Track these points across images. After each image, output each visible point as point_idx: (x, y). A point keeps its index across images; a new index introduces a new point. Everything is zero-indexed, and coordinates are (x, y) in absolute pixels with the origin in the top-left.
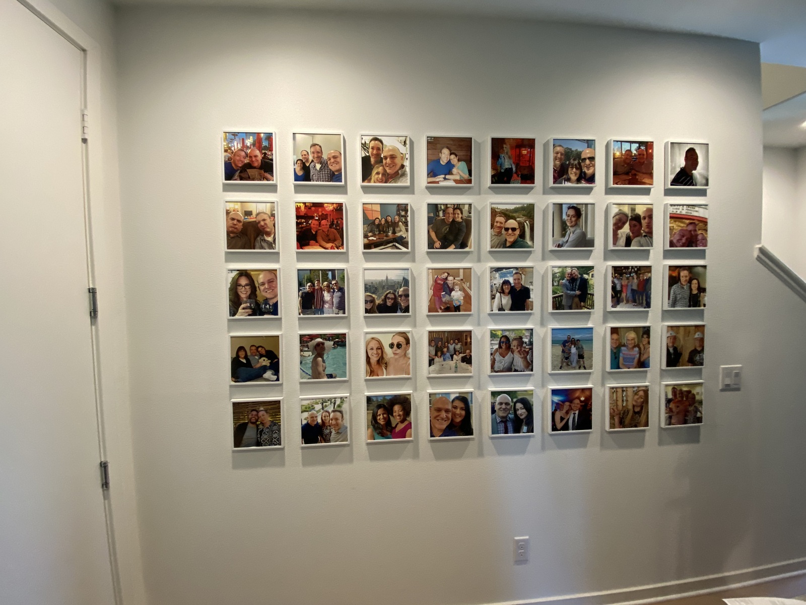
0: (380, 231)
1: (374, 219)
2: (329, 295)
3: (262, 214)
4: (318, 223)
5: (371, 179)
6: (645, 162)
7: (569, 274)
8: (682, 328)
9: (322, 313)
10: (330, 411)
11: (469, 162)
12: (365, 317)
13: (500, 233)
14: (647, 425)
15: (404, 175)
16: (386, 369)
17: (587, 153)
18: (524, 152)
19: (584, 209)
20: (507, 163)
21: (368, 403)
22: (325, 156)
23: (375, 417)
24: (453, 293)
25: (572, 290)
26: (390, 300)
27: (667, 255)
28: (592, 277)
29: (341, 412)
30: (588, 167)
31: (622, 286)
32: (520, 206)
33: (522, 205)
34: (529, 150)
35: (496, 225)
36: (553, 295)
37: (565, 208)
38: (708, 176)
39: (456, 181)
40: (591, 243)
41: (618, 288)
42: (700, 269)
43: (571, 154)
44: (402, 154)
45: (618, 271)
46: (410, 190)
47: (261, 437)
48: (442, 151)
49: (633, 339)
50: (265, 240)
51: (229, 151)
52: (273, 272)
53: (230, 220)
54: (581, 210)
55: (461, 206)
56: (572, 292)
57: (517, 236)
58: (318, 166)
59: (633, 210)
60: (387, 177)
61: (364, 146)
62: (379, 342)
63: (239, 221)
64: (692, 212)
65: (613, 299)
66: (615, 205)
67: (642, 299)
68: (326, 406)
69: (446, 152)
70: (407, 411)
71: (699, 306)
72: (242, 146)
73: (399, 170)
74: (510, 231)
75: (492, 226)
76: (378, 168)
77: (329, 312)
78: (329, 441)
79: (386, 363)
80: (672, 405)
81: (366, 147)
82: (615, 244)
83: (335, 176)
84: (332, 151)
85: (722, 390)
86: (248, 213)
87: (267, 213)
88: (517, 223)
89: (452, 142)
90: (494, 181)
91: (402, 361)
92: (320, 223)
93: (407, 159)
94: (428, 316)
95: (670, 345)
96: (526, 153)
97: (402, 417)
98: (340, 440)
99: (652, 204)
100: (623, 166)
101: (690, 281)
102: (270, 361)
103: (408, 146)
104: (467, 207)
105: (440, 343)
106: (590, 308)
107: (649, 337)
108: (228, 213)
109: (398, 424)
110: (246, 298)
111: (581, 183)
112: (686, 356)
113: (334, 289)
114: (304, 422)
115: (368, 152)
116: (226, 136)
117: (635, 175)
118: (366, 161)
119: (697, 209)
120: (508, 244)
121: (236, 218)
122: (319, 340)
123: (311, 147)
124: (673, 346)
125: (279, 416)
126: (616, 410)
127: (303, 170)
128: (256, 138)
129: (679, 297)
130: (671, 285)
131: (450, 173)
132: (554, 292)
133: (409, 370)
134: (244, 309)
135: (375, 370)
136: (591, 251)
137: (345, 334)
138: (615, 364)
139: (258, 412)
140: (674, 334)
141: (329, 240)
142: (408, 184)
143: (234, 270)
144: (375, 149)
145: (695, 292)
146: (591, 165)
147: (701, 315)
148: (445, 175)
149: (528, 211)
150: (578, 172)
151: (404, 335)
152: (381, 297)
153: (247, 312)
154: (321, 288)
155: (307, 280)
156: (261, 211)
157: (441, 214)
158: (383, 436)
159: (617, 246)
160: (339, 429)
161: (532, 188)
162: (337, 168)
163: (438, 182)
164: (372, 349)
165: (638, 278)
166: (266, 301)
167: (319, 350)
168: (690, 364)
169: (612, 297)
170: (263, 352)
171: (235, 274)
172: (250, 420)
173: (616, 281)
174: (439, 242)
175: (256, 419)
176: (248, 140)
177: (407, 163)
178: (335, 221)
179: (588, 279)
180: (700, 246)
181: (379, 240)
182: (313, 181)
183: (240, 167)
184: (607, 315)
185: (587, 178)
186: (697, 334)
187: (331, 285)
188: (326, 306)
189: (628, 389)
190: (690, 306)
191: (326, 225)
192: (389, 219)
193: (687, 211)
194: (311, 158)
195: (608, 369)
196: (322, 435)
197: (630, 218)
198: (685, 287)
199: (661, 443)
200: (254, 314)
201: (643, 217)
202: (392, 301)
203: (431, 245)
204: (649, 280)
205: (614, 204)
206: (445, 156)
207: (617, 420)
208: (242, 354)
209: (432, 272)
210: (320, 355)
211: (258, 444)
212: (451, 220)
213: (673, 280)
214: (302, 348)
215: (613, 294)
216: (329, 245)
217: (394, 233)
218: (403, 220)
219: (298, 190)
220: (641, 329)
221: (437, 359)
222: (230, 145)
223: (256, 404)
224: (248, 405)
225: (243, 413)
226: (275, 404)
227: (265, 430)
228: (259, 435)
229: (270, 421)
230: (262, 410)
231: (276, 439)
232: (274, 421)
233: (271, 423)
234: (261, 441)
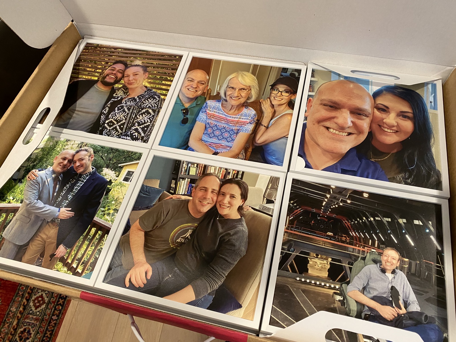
139: (126, 66)
172: (104, 77)
223: (130, 53)
224: (113, 52)
225: (95, 63)
226: (169, 60)
227: (126, 103)
228: (107, 109)
229: (146, 87)
230: (139, 65)
231: (141, 127)
232: (154, 90)
233: (145, 92)
234: (104, 123)
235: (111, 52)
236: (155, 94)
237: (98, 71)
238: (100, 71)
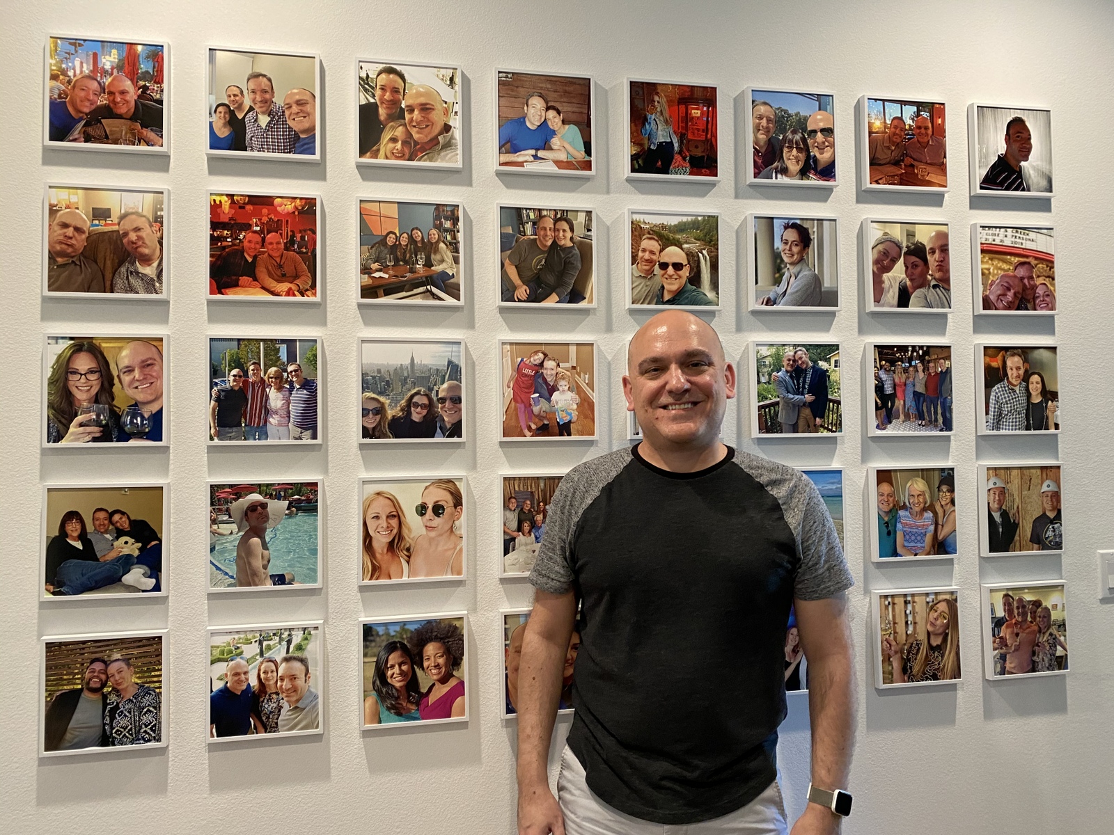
0: (397, 260)
1: (384, 234)
2: (280, 395)
3: (134, 217)
4: (259, 239)
5: (378, 150)
6: (930, 143)
7: (789, 360)
8: (1015, 472)
9: (264, 435)
10: (279, 660)
11: (585, 126)
12: (362, 446)
13: (649, 274)
14: (957, 674)
15: (448, 145)
16: (408, 562)
17: (817, 120)
18: (696, 113)
19: (815, 229)
20: (662, 133)
21: (365, 640)
22: (279, 100)
23: (381, 673)
24: (556, 396)
25: (797, 392)
26: (419, 409)
27: (980, 324)
28: (836, 366)
29: (303, 661)
30: (821, 149)
31: (895, 386)
32: (690, 219)
33: (693, 218)
34: (705, 109)
35: (642, 258)
36: (759, 402)
37: (778, 225)
38: (1051, 172)
39: (558, 163)
40: (830, 298)
41: (888, 390)
42: (1045, 354)
43: (787, 121)
44: (446, 103)
45: (887, 355)
46: (461, 176)
47: (112, 722)
48: (530, 102)
49: (922, 494)
50: (138, 273)
51: (61, 77)
52: (155, 343)
53: (56, 228)
54: (810, 231)
55: (570, 216)
56: (797, 397)
57: (684, 280)
58: (264, 120)
59: (910, 235)
60: (413, 149)
61: (365, 83)
62: (393, 501)
63: (78, 230)
64: (1024, 242)
65: (879, 412)
66: (874, 224)
67: (936, 413)
68: (269, 648)
69: (537, 104)
70: (454, 658)
71: (1047, 428)
72: (91, 68)
73: (440, 134)
74: (670, 270)
75: (634, 259)
76: (394, 128)
77: (280, 432)
78: (275, 728)
79: (408, 550)
80: (1005, 632)
81: (368, 84)
82: (877, 300)
83: (301, 142)
84: (295, 91)
85: (1104, 601)
86: (101, 214)
87: (145, 213)
88: (683, 254)
89: (549, 86)
90: (637, 167)
91: (444, 545)
92: (263, 240)
93: (456, 113)
94: (502, 444)
95: (995, 506)
96: (699, 115)
97: (443, 670)
98: (299, 727)
99: (947, 225)
100: (889, 148)
101: (1026, 378)
102: (140, 545)
103: (458, 87)
104: (582, 217)
105: (528, 502)
106: (834, 429)
107: (952, 490)
108: (53, 211)
109: (434, 685)
110: (89, 401)
111: (808, 178)
112: (1026, 529)
113: (291, 383)
114: (218, 686)
115: (373, 96)
116: (56, 46)
117: (912, 166)
118: (368, 115)
119: (1032, 235)
120: (667, 297)
121: (74, 223)
122: (256, 497)
123: (248, 80)
124: (1000, 508)
125: (158, 673)
126: (894, 643)
127: (228, 127)
128: (124, 55)
129: (1005, 410)
130: (989, 385)
131: (546, 146)
132: (761, 397)
133: (461, 562)
134: (81, 425)
135: (384, 566)
136: (833, 314)
137: (316, 484)
138: (889, 546)
139: (106, 664)
140: (1000, 484)
141: (284, 275)
142: (459, 165)
143: (63, 338)
144: (389, 90)
145: (1036, 399)
146: (827, 144)
147: (1051, 445)
148: (537, 150)
149: (707, 230)
150: (802, 156)
151: (450, 485)
152: (397, 402)
153: (89, 433)
154: (262, 380)
155: (230, 362)
156: (131, 211)
157: (529, 228)
158: (400, 713)
159: (883, 306)
160: (298, 701)
161: (713, 185)
162: (306, 125)
163: (521, 164)
164: (377, 517)
165: (926, 369)
166: (135, 408)
167: (255, 520)
168: (1036, 546)
169: (877, 408)
170: (126, 525)
171: (64, 345)
172: (88, 683)
173: (883, 376)
174: (525, 287)
175: (101, 680)
176: (107, 57)
177: (456, 123)
178: (298, 236)
179: (827, 371)
180: (1042, 309)
181: (394, 280)
182: (252, 150)
183: (87, 114)
184: (870, 445)
185: (819, 169)
186: (1045, 485)
187: (285, 374)
188: (273, 420)
189: (916, 599)
190: (1028, 428)
191: (278, 243)
192: (418, 235)
193: (1013, 239)
194: (247, 102)
195: (875, 557)
196: (258, 716)
197: (905, 249)
198: (1017, 389)
199: (989, 714)
200: (106, 437)
201: (931, 249)
202: (425, 412)
203: (508, 293)
204: (947, 373)
205: (872, 222)
206: (535, 112)
207: (896, 664)
208: (73, 528)
209: (512, 351)
210: (258, 531)
211: (105, 740)
212: (549, 243)
213: (993, 376)
214: (214, 516)
215: (878, 401)
216: (284, 287)
217: (428, 264)
218: (449, 238)
219: (216, 166)
220: (936, 473)
221: (521, 539)
222: (64, 66)
223: (102, 646)
224: (83, 649)
225: (70, 668)
226: (149, 645)
227: (124, 707)
228: (108, 718)
229: (137, 684)
230: (118, 660)
231: (149, 727)
232: (146, 685)
233: (139, 689)
234: (112, 734)
235: (80, 649)
236: (148, 688)
237: (76, 677)
238: (79, 676)
